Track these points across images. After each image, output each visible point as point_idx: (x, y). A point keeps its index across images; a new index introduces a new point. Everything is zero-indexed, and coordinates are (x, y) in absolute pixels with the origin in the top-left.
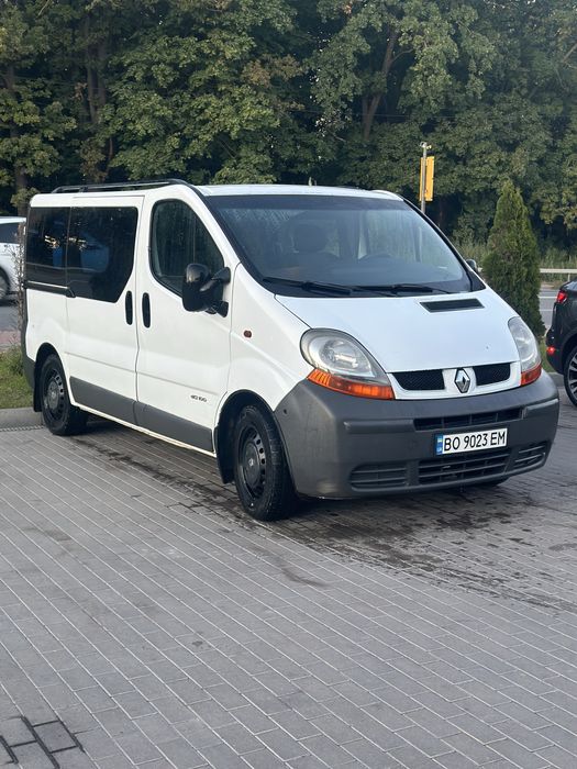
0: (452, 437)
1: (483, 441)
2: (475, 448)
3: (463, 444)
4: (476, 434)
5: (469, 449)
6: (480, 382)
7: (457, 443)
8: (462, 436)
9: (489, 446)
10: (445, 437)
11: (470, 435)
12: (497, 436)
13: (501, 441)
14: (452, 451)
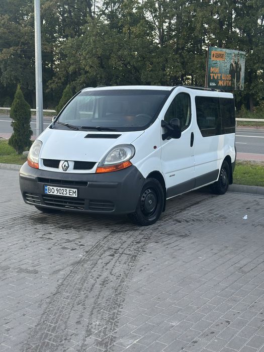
0: (51, 187)
1: (65, 193)
2: (61, 195)
3: (56, 192)
4: (62, 189)
5: (58, 194)
6: (75, 168)
7: (53, 190)
8: (55, 188)
9: (68, 195)
10: (48, 187)
11: (59, 188)
12: (72, 191)
13: (74, 194)
14: (51, 193)
